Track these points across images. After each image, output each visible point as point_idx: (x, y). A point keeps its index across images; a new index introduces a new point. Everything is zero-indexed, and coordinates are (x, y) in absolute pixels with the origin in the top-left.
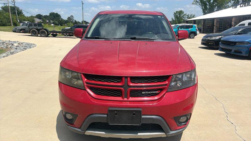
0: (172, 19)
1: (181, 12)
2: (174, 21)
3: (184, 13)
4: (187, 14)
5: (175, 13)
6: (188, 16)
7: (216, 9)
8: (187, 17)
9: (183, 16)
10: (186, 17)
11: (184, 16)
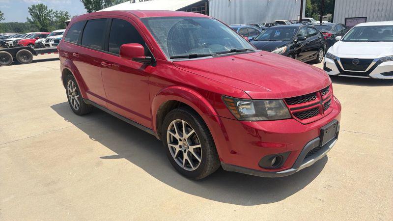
0: (27, 18)
1: (41, 8)
2: (32, 23)
3: (48, 9)
4: (54, 11)
5: (30, 9)
6: (57, 14)
7: (104, 4)
8: (55, 16)
9: (48, 13)
10: (53, 16)
11: (50, 14)
